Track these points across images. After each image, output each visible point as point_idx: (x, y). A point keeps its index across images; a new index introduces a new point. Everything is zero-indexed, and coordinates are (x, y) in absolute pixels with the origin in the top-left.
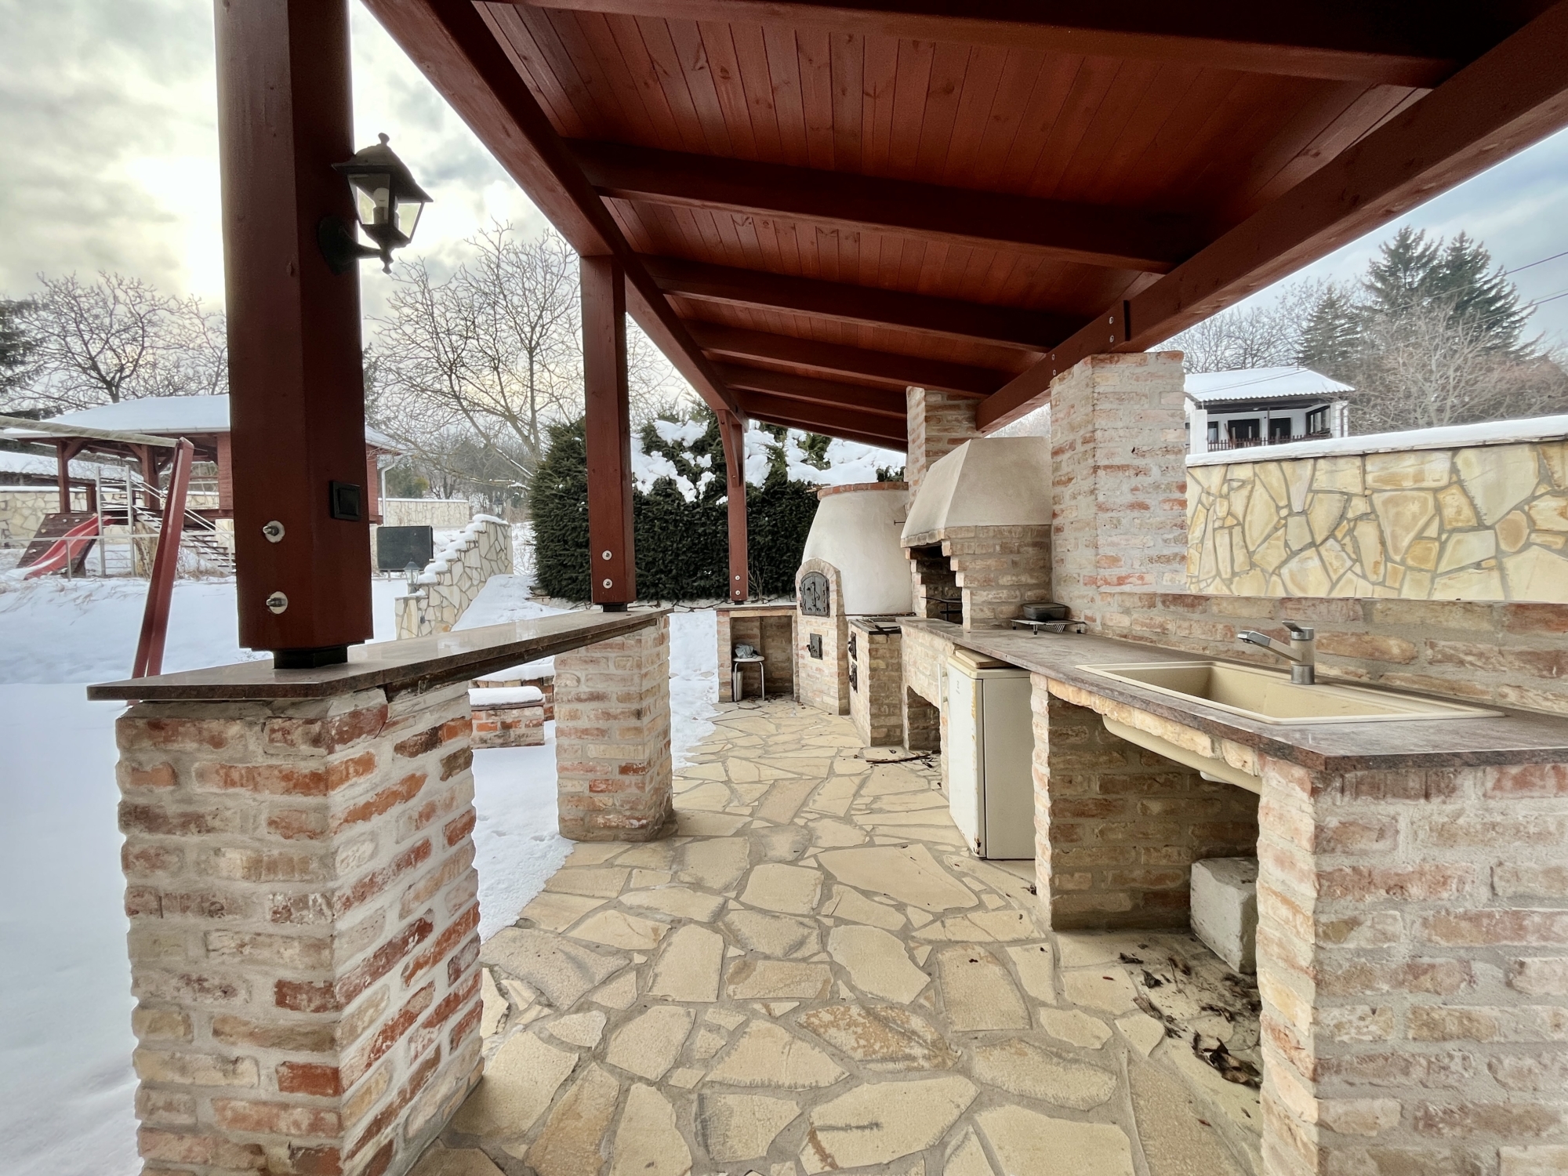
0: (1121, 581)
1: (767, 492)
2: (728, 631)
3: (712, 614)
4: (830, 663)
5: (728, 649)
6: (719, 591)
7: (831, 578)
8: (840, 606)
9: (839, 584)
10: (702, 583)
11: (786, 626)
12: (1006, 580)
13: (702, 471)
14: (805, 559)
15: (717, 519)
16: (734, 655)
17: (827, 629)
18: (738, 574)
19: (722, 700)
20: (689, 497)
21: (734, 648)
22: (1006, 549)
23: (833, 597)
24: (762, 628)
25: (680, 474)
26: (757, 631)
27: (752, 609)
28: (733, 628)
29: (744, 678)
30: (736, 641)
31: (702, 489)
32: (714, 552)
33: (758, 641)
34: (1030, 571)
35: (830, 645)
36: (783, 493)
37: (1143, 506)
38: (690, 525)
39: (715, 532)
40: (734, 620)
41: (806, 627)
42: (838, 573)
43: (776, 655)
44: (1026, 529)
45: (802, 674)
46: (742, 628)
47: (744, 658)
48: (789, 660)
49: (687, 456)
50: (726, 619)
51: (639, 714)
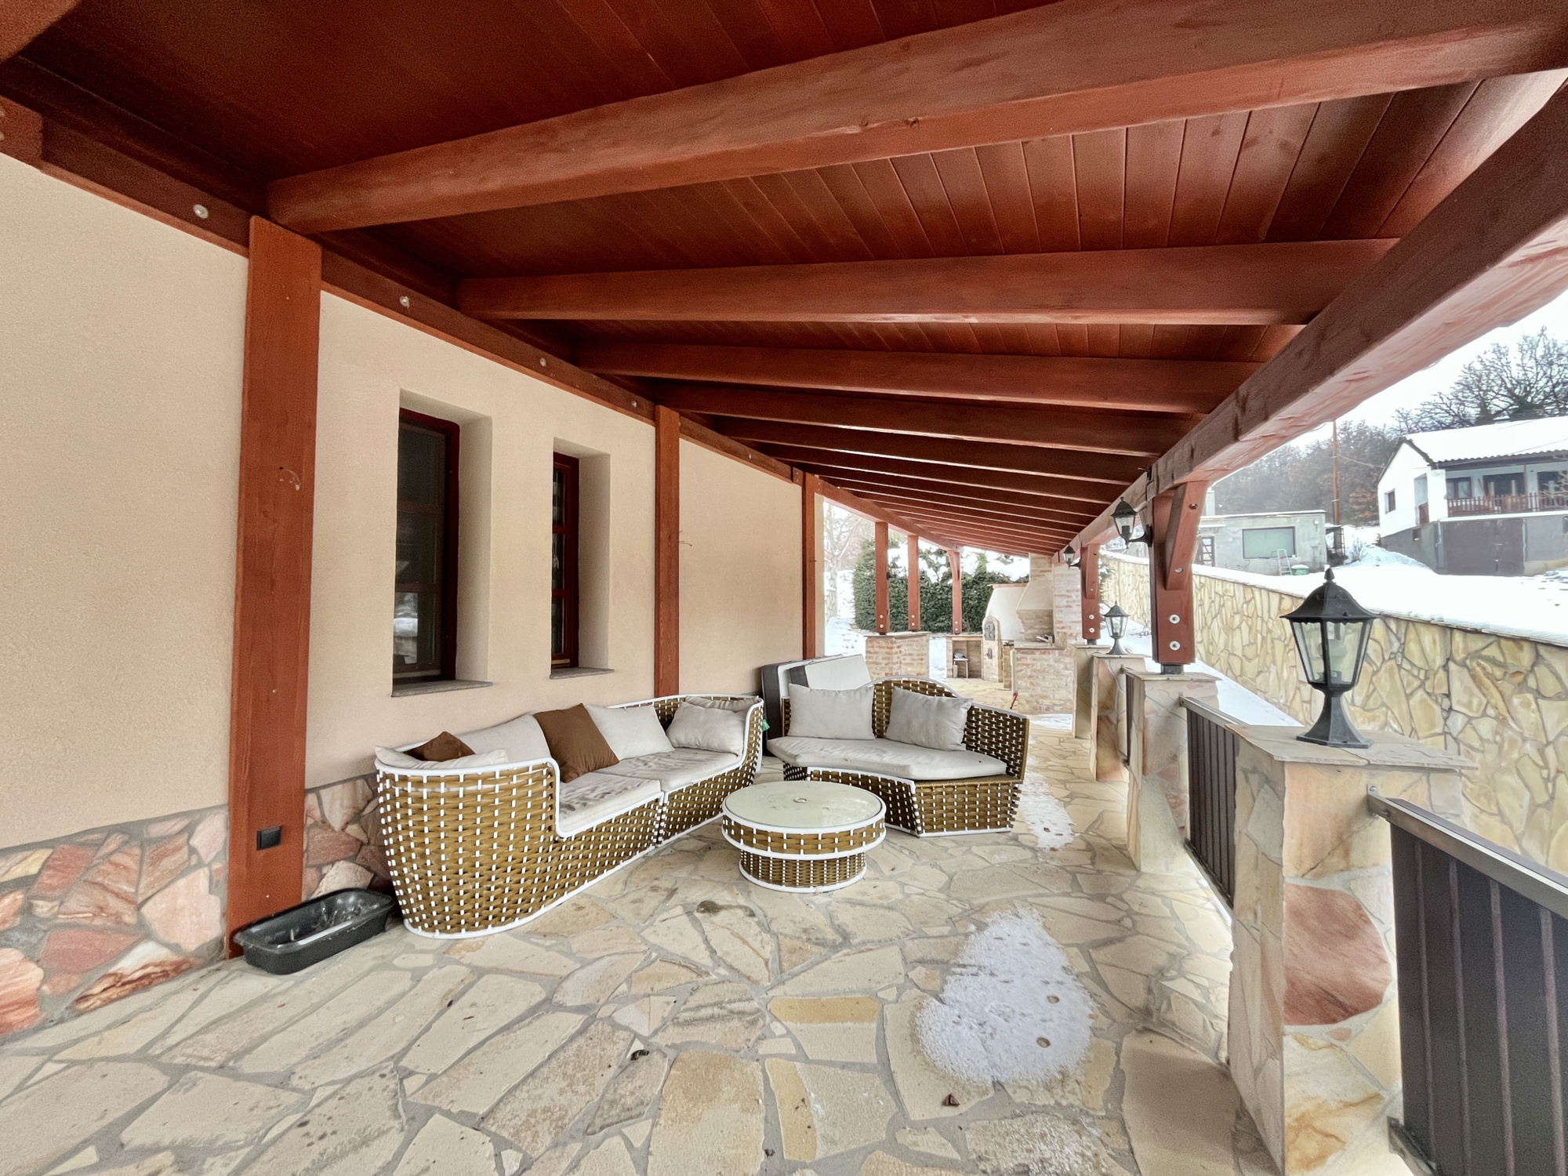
0: (1063, 628)
1: (975, 577)
2: (951, 646)
3: (944, 640)
4: (995, 661)
5: (951, 654)
6: (948, 629)
7: (996, 624)
8: (999, 636)
9: (999, 626)
10: (940, 624)
11: (978, 645)
12: (1038, 627)
13: (941, 566)
14: (987, 615)
15: (948, 591)
16: (954, 657)
17: (994, 646)
18: (957, 619)
19: (948, 677)
20: (934, 580)
21: (954, 654)
22: (1037, 617)
23: (996, 632)
24: (967, 646)
25: (929, 567)
26: (965, 648)
27: (963, 637)
28: (954, 646)
29: (959, 669)
30: (955, 651)
31: (941, 576)
32: (945, 609)
33: (965, 652)
34: (1046, 624)
35: (995, 652)
36: (985, 578)
37: (1070, 607)
38: (934, 594)
39: (947, 598)
40: (955, 642)
41: (987, 645)
42: (998, 622)
43: (974, 659)
44: (1045, 611)
45: (985, 666)
46: (958, 646)
47: (958, 659)
48: (980, 662)
49: (933, 557)
50: (950, 641)
51: (922, 659)
